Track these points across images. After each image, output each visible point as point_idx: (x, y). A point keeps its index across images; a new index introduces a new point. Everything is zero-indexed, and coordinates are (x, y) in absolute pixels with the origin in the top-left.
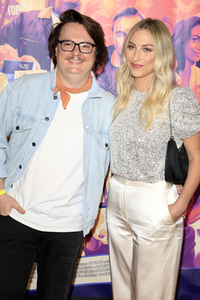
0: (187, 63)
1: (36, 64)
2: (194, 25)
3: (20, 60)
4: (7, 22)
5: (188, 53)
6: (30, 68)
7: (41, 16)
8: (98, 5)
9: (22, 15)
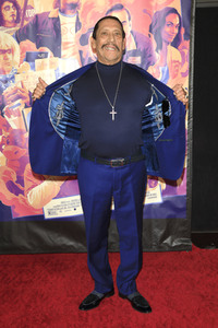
0: (164, 44)
1: (50, 53)
2: (167, 14)
3: (38, 51)
4: (26, 23)
5: (164, 35)
6: (46, 57)
7: (50, 16)
8: (93, 4)
9: (37, 16)
